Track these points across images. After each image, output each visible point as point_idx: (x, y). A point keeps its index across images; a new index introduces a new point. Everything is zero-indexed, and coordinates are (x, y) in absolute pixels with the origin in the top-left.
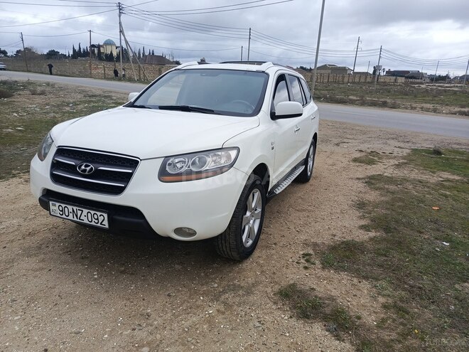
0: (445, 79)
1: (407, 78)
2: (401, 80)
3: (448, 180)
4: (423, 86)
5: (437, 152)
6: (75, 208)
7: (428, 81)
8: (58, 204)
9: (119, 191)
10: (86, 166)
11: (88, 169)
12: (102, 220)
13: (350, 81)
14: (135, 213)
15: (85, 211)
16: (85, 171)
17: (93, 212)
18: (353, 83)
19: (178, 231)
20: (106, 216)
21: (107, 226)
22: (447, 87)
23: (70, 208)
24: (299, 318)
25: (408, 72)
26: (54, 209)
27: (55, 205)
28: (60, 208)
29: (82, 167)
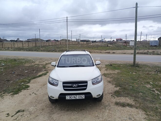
0: (95, 41)
1: (86, 42)
2: (85, 43)
3: (118, 72)
4: (91, 44)
5: (111, 65)
6: (74, 96)
7: (91, 42)
8: (69, 96)
9: (85, 89)
11: (76, 85)
12: (83, 97)
13: (72, 44)
14: (89, 93)
15: (78, 96)
16: (75, 86)
17: (80, 96)
18: (73, 44)
19: (97, 96)
20: (84, 96)
21: (84, 98)
22: (97, 44)
23: (73, 96)
24: (123, 107)
25: (86, 40)
26: (68, 98)
27: (68, 96)
28: (70, 97)
29: (74, 86)
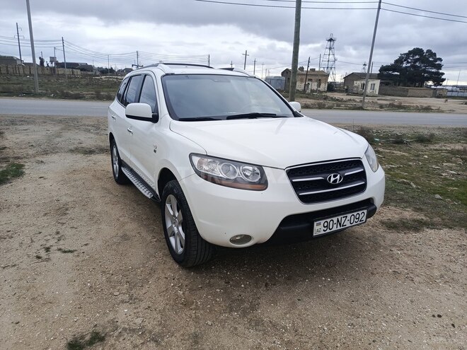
2: (77, 72)
6: (340, 218)
9: (362, 188)
10: (335, 176)
12: (363, 216)
15: (349, 216)
16: (335, 181)
20: (365, 211)
21: (364, 221)
23: (335, 219)
26: (319, 228)
27: (320, 224)
28: (326, 224)
29: (332, 179)
